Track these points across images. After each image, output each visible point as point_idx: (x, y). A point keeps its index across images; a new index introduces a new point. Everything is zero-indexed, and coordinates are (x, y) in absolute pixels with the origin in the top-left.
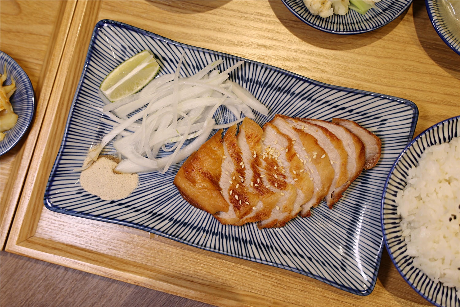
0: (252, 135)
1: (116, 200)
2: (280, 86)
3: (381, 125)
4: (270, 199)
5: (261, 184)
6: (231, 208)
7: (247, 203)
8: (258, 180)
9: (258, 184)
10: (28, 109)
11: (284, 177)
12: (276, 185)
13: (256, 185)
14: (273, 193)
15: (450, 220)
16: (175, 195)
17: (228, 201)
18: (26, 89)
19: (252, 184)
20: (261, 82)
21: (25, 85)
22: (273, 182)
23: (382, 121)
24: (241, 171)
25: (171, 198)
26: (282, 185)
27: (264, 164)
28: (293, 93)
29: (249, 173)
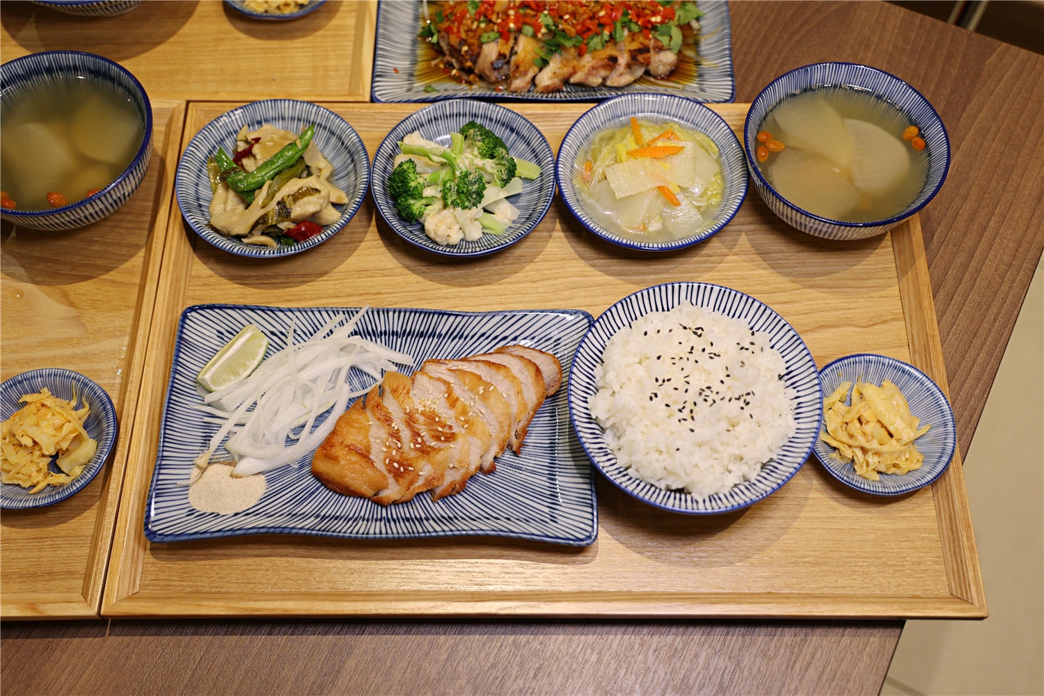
0: (398, 387)
1: (240, 511)
2: (422, 330)
3: (555, 346)
4: (439, 457)
5: (423, 443)
6: (391, 480)
7: (410, 468)
8: (419, 440)
9: (419, 444)
10: (108, 426)
11: (450, 427)
12: (443, 438)
13: (418, 446)
14: (440, 450)
15: (651, 398)
16: (318, 489)
17: (386, 473)
18: (103, 404)
19: (412, 446)
20: (397, 332)
21: (101, 401)
22: (438, 438)
23: (555, 341)
24: (395, 435)
25: (313, 493)
26: (449, 438)
27: (422, 419)
28: (440, 335)
29: (406, 434)
